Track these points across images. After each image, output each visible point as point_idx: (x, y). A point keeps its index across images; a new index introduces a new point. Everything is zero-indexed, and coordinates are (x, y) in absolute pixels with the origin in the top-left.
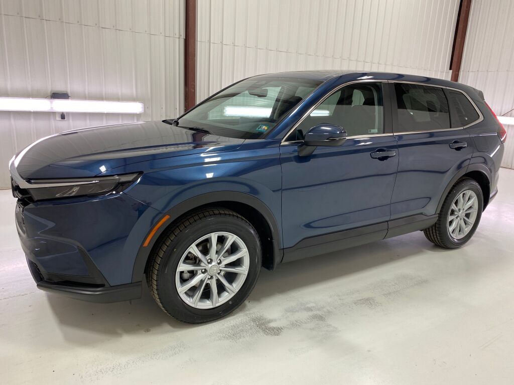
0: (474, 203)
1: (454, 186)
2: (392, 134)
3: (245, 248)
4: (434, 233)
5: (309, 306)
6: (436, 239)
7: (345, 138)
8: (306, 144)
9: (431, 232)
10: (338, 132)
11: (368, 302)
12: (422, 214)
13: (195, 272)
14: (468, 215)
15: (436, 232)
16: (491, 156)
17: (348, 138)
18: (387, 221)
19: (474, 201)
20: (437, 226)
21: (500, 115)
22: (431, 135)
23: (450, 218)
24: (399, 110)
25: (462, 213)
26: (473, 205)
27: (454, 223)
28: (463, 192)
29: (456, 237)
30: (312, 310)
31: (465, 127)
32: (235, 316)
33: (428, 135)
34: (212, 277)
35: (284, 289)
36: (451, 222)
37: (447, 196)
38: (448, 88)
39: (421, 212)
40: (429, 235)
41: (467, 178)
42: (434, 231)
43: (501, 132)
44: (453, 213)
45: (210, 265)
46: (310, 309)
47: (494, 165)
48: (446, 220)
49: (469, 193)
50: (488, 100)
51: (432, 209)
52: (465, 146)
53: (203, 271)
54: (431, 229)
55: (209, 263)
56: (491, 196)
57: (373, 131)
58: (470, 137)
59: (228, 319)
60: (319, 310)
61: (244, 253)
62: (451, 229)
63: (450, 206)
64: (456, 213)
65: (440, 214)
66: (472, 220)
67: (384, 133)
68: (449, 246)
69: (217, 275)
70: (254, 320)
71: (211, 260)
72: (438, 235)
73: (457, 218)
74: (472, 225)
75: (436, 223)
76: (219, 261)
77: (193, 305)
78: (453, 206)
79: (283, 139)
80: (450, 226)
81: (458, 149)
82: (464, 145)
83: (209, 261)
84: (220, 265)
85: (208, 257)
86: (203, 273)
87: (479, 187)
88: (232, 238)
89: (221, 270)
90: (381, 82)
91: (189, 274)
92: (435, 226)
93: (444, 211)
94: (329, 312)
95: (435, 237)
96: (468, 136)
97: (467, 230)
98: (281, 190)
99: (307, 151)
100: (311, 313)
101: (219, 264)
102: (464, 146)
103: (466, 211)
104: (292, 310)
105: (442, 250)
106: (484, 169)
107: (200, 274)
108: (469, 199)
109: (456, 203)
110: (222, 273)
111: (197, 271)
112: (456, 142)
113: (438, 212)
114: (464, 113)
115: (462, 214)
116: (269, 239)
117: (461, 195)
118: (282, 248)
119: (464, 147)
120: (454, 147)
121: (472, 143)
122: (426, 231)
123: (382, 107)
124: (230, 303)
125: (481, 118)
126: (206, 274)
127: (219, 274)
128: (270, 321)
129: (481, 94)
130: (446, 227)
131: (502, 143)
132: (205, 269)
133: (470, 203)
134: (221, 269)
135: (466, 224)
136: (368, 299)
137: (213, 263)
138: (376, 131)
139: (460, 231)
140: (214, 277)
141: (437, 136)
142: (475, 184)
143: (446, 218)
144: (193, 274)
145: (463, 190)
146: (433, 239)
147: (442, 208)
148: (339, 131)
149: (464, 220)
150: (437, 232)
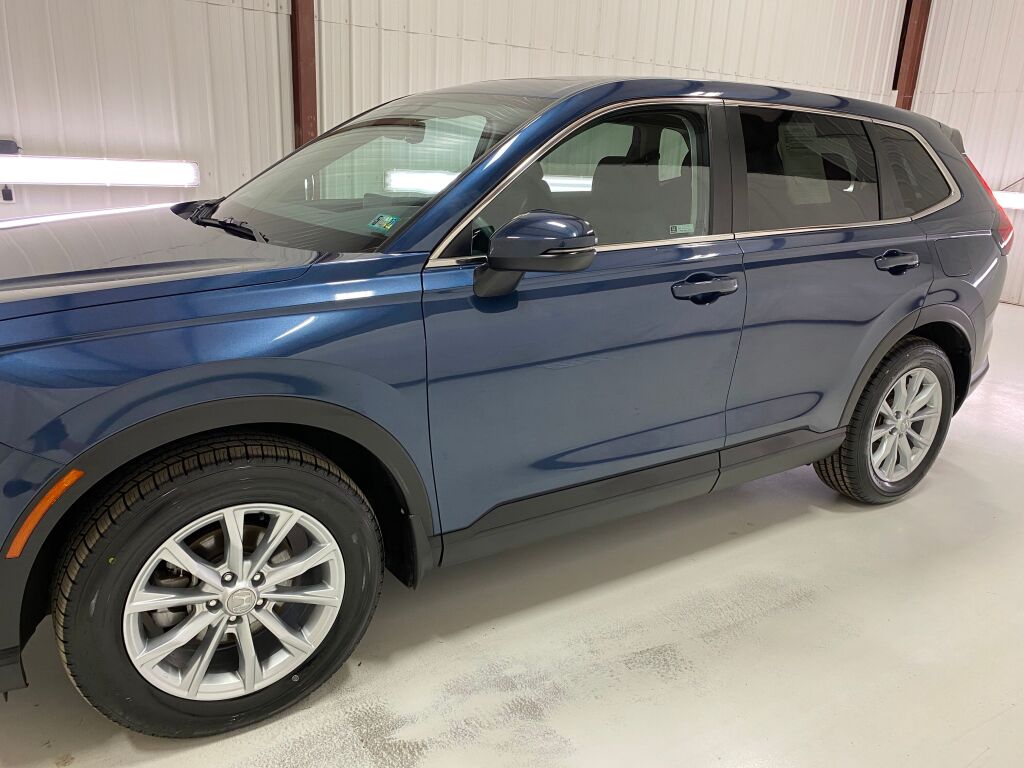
0: (932, 398)
1: (886, 359)
2: (731, 236)
3: (330, 541)
4: (837, 471)
5: (509, 672)
6: (841, 483)
7: (594, 250)
8: (495, 265)
9: (830, 467)
10: (575, 235)
11: (661, 659)
12: (807, 428)
13: (189, 608)
14: (917, 426)
15: (840, 467)
16: (975, 285)
17: (598, 249)
18: (719, 451)
19: (933, 393)
20: (844, 453)
21: (999, 190)
22: (849, 235)
23: (875, 434)
24: (751, 176)
25: (904, 421)
26: (931, 401)
27: (885, 445)
28: (909, 373)
29: (889, 477)
30: (514, 686)
31: (915, 217)
32: (313, 709)
33: (841, 236)
34: (239, 619)
35: (452, 627)
36: (877, 444)
37: (869, 383)
38: (875, 121)
39: (803, 424)
40: (825, 474)
41: (920, 338)
42: (837, 465)
43: (1001, 228)
44: (882, 421)
45: (230, 590)
46: (509, 684)
47: (983, 306)
48: (867, 440)
49: (922, 374)
50: (971, 151)
51: (830, 416)
52: (914, 263)
53: (213, 603)
54: (829, 461)
55: (224, 583)
56: (973, 377)
57: (681, 228)
58: (926, 242)
59: (290, 718)
60: (532, 684)
61: (328, 551)
62: (876, 459)
63: (875, 406)
64: (889, 422)
65: (851, 426)
66: (927, 437)
67: (710, 233)
68: (872, 498)
69: (254, 612)
70: (357, 721)
71: (234, 577)
72: (844, 473)
73: (891, 433)
74: (928, 448)
75: (840, 448)
76: (257, 578)
77: (183, 694)
78: (883, 407)
79: (432, 252)
80: (874, 451)
81: (897, 271)
82: (912, 260)
83: (228, 578)
84: (260, 588)
85: (223, 569)
86: (211, 609)
87: (945, 359)
88: (287, 518)
89: (265, 600)
90: (705, 105)
91: (171, 615)
92: (840, 454)
93: (862, 417)
94: (557, 691)
95: (839, 477)
96: (922, 238)
97: (915, 459)
98: (427, 381)
99: (498, 281)
100: (510, 696)
101: (255, 583)
102: (909, 264)
103: (914, 415)
104: (462, 689)
105: (855, 508)
106: (957, 316)
107: (203, 613)
108: (921, 387)
109: (891, 400)
110: (270, 606)
111: (193, 607)
112: (892, 254)
113: (847, 421)
114: (914, 183)
115: (903, 424)
116: (402, 511)
117: (903, 379)
118: (438, 531)
119: (913, 266)
120: (888, 267)
121: (932, 256)
122: (820, 466)
123: (706, 170)
124: (296, 678)
125: (956, 195)
126: (220, 612)
127: (258, 608)
128: (399, 724)
129: (956, 137)
130: (864, 457)
131: (1003, 253)
132: (218, 601)
133: (923, 397)
134: (262, 595)
135: (912, 445)
136: (659, 651)
137: (239, 585)
138: (690, 228)
139: (898, 462)
140: (245, 618)
141: (859, 239)
142: (936, 353)
143: (864, 437)
144: (183, 614)
145: (906, 369)
146: (835, 483)
147: (856, 411)
148: (572, 232)
149: (909, 438)
150: (844, 468)
